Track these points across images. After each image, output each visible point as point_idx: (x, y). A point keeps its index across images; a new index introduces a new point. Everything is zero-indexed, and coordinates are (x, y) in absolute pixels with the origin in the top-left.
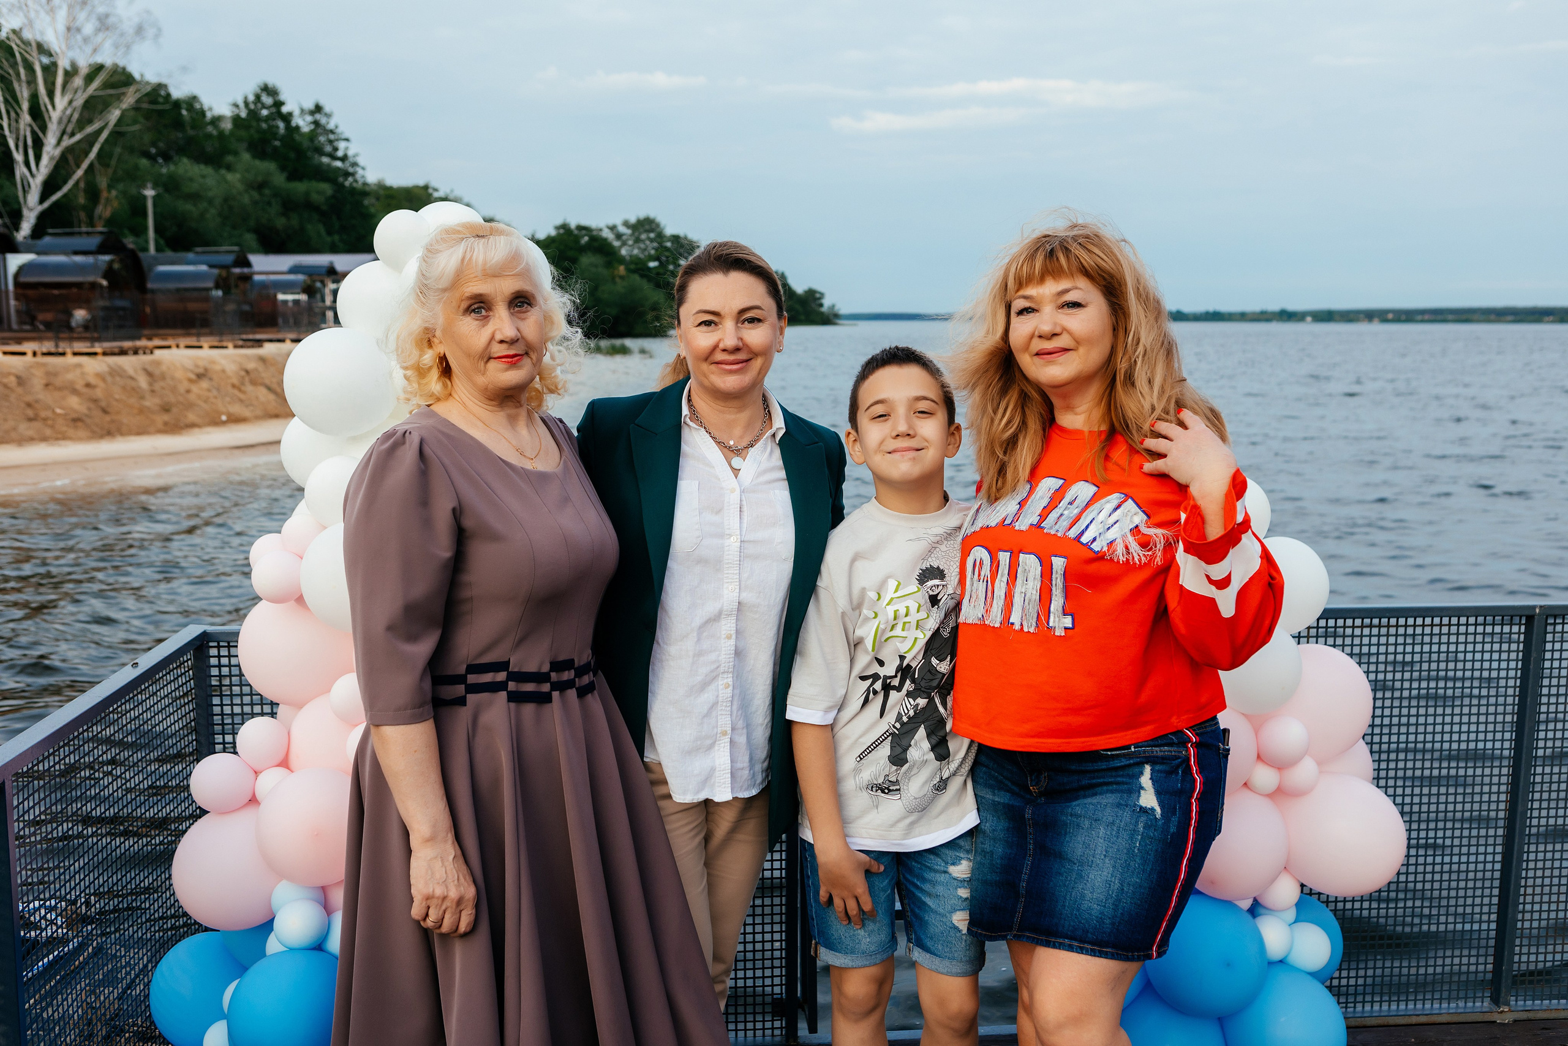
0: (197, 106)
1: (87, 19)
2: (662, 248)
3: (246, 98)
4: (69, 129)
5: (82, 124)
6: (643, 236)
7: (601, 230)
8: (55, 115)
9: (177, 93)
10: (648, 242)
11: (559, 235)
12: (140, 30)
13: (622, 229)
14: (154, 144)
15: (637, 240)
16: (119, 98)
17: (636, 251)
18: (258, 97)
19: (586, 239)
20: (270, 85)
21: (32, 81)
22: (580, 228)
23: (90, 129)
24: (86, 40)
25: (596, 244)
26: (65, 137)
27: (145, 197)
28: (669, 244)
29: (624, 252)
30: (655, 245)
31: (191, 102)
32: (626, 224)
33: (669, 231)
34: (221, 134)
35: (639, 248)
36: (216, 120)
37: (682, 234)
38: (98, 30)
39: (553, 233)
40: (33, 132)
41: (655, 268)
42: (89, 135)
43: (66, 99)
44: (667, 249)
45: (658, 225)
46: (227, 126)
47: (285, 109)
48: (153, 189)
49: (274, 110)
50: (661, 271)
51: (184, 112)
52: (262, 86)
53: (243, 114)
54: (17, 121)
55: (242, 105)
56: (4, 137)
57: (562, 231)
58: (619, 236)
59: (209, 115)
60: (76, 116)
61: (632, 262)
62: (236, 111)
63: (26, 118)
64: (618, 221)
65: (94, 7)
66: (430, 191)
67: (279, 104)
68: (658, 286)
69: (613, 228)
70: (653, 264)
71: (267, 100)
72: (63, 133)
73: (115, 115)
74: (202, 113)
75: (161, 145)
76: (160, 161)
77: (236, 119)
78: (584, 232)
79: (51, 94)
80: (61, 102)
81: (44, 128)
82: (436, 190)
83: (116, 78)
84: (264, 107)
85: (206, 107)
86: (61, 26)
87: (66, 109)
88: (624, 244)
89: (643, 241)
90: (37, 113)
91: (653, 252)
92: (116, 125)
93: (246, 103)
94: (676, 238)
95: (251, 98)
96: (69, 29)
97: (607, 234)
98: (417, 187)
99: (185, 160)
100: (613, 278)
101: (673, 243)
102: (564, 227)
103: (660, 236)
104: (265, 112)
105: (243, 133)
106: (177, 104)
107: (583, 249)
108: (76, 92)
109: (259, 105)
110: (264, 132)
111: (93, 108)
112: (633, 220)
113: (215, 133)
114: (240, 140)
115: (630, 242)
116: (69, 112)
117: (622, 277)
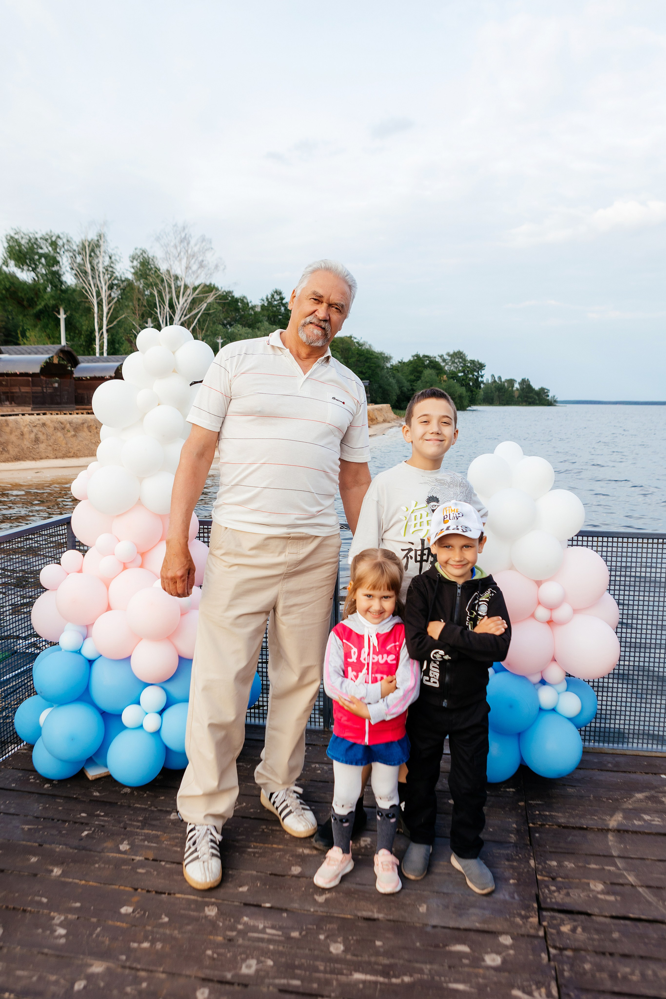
0: (245, 301)
1: (195, 263)
2: (465, 366)
3: (267, 296)
4: (184, 313)
5: (190, 310)
6: (456, 361)
7: (435, 357)
8: (179, 307)
9: (237, 295)
10: (458, 364)
11: (414, 359)
12: (217, 267)
13: (446, 357)
14: (225, 319)
15: (453, 362)
16: (207, 297)
17: (452, 368)
18: (273, 296)
19: (428, 361)
20: (278, 290)
21: (170, 292)
22: (425, 356)
23: (194, 312)
24: (194, 273)
25: (432, 364)
26: (183, 316)
27: (218, 343)
28: (469, 365)
29: (446, 368)
30: (462, 365)
31: (242, 300)
32: (448, 354)
33: (469, 358)
34: (256, 313)
35: (454, 366)
36: (253, 308)
37: (476, 360)
38: (199, 268)
39: (412, 359)
40: (170, 314)
41: (462, 376)
42: (192, 315)
43: (185, 298)
44: (468, 367)
45: (464, 355)
46: (258, 309)
47: (284, 302)
48: (222, 339)
49: (280, 301)
50: (465, 378)
51: (239, 304)
52: (275, 290)
53: (266, 304)
54: (164, 310)
55: (265, 300)
56: (158, 317)
57: (416, 358)
58: (444, 360)
59: (250, 305)
60: (188, 306)
61: (450, 373)
62: (263, 303)
63: (167, 308)
64: (444, 353)
65: (197, 258)
66: (352, 339)
67: (282, 299)
68: (462, 385)
69: (441, 356)
70: (460, 374)
71: (277, 297)
72: (182, 315)
73: (204, 306)
74: (248, 304)
75: (229, 319)
76: (228, 326)
77: (263, 306)
78: (426, 358)
79: (178, 297)
80: (182, 301)
81: (174, 313)
82: (355, 338)
83: (207, 289)
84: (275, 300)
85: (249, 301)
86: (183, 267)
87: (184, 303)
88: (447, 364)
89: (456, 363)
90: (172, 306)
91: (461, 368)
92: (204, 311)
93: (267, 299)
94: (473, 362)
95: (269, 296)
96: (186, 268)
97: (438, 359)
98: (346, 337)
99: (239, 325)
100: (441, 381)
101: (471, 364)
102: (417, 356)
103: (465, 360)
104: (276, 303)
105: (265, 313)
106: (236, 301)
107: (426, 367)
108: (188, 296)
109: (273, 300)
110: (275, 312)
111: (194, 303)
112: (451, 353)
113: (253, 313)
114: (264, 316)
115: (450, 364)
116: (185, 305)
117: (445, 381)
